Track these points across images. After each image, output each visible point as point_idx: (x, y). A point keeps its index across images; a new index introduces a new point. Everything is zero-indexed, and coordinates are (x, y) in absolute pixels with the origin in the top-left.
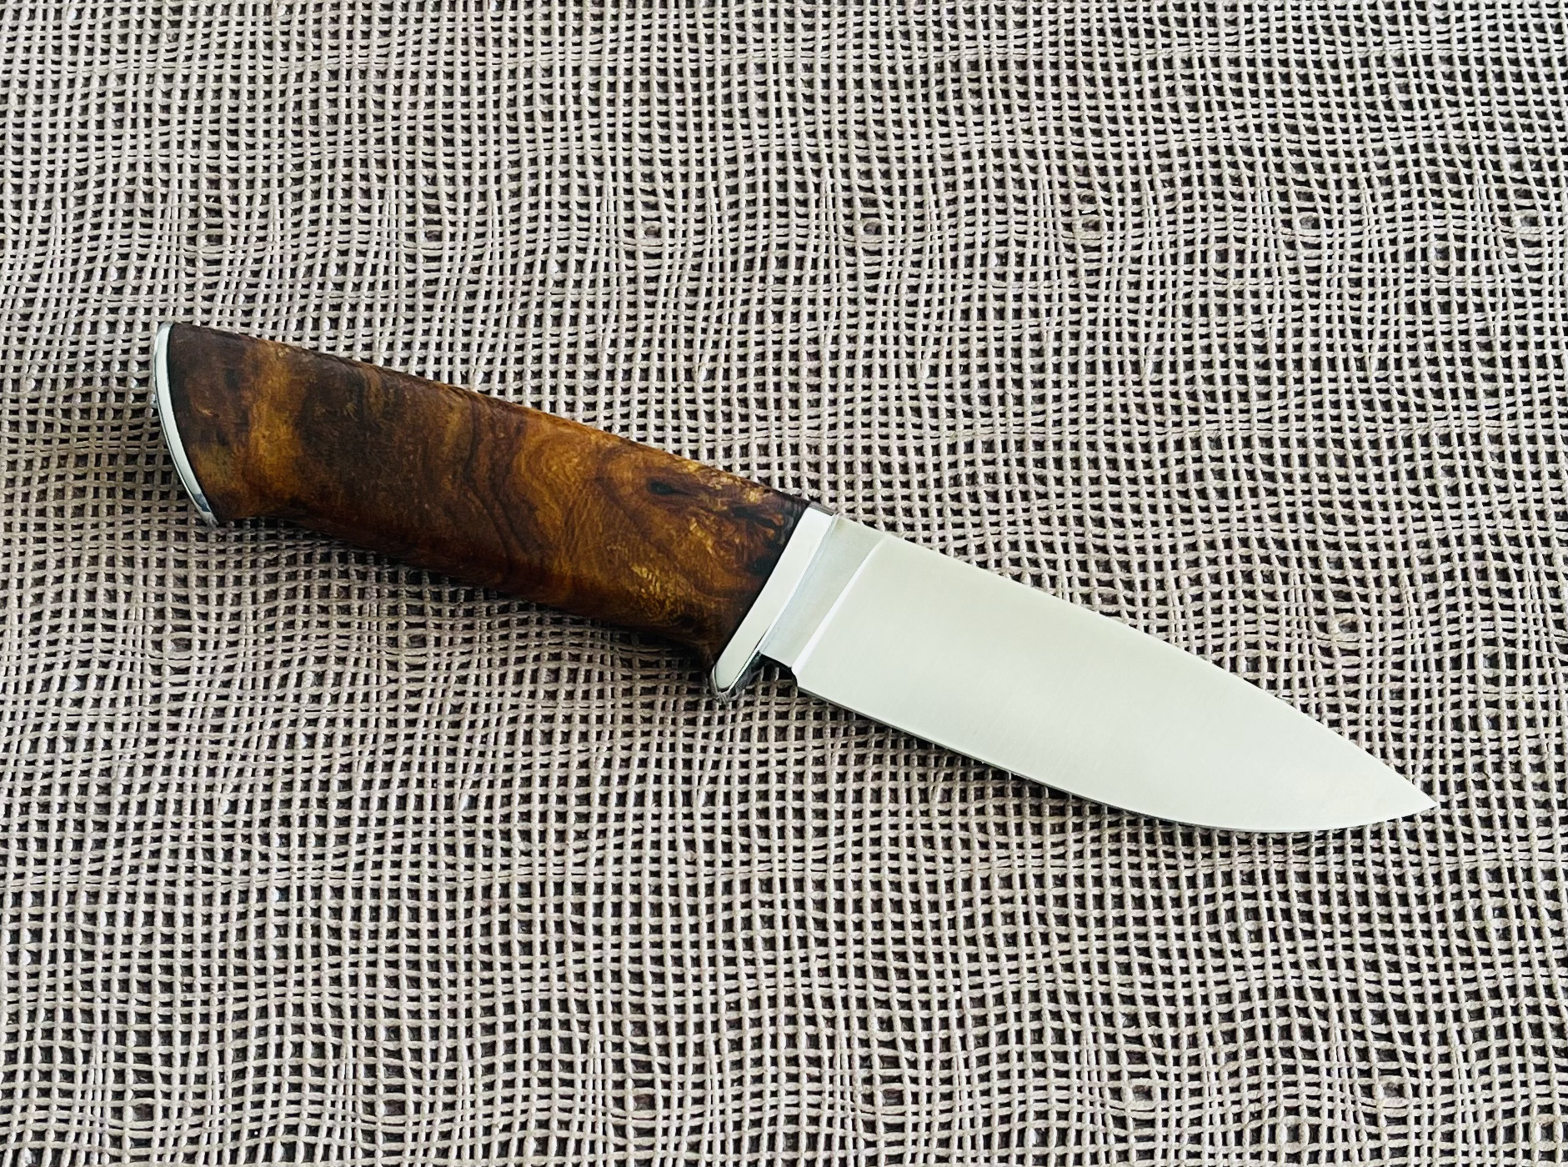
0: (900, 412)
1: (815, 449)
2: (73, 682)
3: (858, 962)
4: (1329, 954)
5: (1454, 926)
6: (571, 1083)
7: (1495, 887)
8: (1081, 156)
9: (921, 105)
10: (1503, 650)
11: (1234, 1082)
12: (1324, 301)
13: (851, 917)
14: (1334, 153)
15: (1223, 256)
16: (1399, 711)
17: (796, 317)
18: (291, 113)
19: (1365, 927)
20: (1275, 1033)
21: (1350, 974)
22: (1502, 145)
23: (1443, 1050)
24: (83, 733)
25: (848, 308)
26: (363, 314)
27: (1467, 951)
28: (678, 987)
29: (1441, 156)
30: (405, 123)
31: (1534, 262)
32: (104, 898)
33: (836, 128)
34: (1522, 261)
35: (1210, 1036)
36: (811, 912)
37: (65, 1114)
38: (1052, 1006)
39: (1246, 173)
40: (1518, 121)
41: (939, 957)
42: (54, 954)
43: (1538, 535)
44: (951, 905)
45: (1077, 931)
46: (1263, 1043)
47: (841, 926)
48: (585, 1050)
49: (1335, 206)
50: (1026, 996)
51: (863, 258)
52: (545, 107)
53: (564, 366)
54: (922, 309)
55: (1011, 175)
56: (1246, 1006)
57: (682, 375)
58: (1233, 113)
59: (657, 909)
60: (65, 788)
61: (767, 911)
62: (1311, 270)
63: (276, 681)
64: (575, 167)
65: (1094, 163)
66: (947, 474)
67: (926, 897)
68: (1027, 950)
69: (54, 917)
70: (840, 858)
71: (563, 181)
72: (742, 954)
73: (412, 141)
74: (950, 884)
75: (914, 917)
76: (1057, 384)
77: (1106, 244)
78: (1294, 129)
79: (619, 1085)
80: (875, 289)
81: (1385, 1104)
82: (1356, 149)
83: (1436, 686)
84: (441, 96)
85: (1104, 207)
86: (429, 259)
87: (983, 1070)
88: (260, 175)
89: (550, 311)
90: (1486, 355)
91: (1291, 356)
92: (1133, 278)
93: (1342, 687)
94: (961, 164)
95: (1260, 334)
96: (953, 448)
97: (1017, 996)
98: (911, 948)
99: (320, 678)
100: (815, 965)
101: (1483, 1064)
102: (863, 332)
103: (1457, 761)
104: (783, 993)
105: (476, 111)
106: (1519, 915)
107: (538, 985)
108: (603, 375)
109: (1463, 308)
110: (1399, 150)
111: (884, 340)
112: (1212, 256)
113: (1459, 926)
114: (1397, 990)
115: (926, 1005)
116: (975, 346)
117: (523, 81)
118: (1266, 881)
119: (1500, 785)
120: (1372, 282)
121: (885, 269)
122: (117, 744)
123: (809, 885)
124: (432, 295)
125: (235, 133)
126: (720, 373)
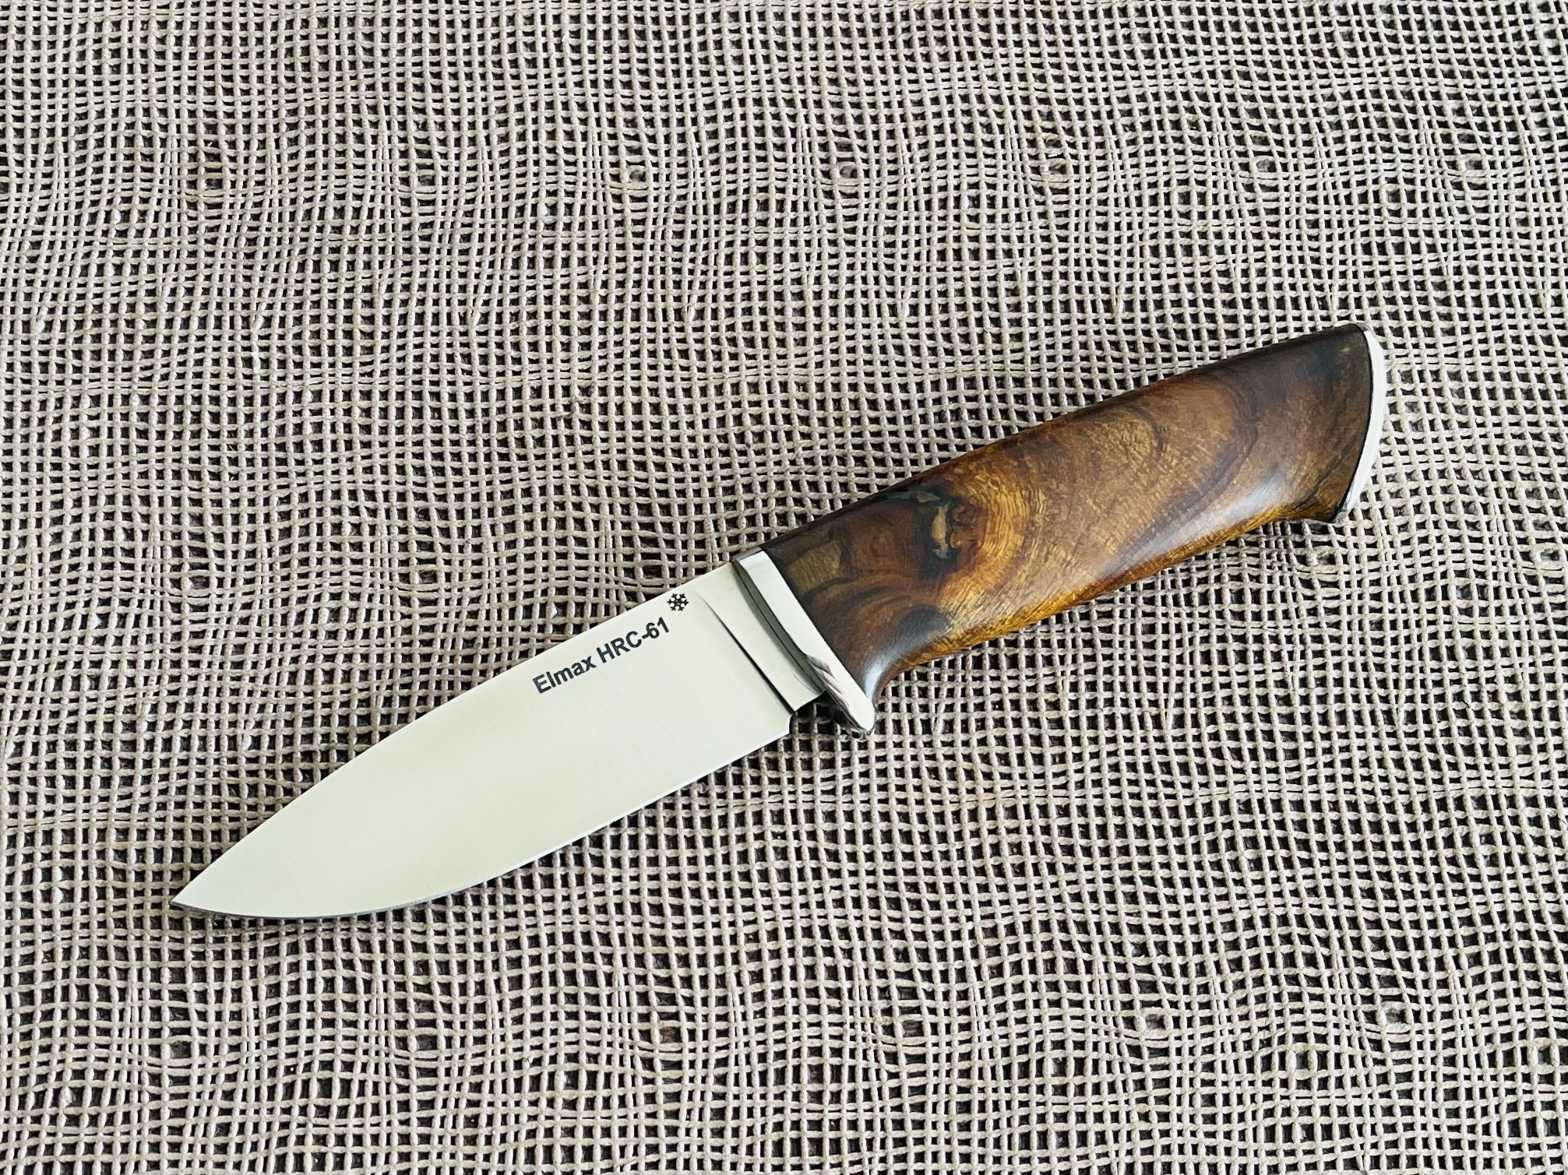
0: (883, 350)
1: (803, 386)
2: (94, 621)
3: (871, 893)
4: (1326, 882)
5: (1445, 853)
6: (597, 1016)
7: (1481, 814)
8: (1045, 101)
9: (889, 52)
10: (1475, 582)
11: (1243, 1010)
12: (1284, 243)
13: (862, 848)
14: (1285, 99)
15: (1186, 198)
16: (1380, 642)
17: (779, 258)
18: (283, 61)
19: (1359, 855)
20: (1280, 960)
21: (1348, 901)
22: (1444, 91)
23: (1440, 975)
24: (107, 671)
25: (828, 249)
26: (362, 257)
27: (1458, 878)
28: (697, 919)
29: (1387, 102)
30: (394, 70)
31: (1481, 204)
32: (134, 835)
33: (809, 74)
34: (1470, 204)
35: (1217, 964)
36: (823, 844)
37: (103, 1053)
38: (1062, 936)
39: (1203, 118)
40: (1458, 68)
41: (950, 888)
42: (86, 892)
43: (1500, 469)
44: (959, 836)
45: (1083, 860)
46: (1269, 972)
47: (853, 857)
48: (609, 983)
49: (1290, 150)
50: (1036, 926)
51: (840, 201)
52: (528, 55)
53: (559, 307)
54: (900, 250)
55: (979, 119)
56: (1250, 934)
57: (672, 315)
58: (1187, 60)
59: (673, 842)
60: (91, 726)
61: (780, 843)
62: (1269, 212)
63: (293, 618)
64: (560, 113)
65: (1057, 109)
66: (932, 409)
67: (934, 828)
68: (1036, 880)
69: (85, 855)
70: (849, 790)
71: (549, 127)
72: (758, 886)
73: (401, 87)
74: (957, 815)
75: (923, 848)
76: (1033, 322)
77: (1073, 187)
78: (1246, 76)
79: (645, 1018)
80: (853, 231)
81: (1389, 1031)
82: (1306, 94)
83: (1413, 618)
84: (428, 44)
85: (1069, 151)
86: (423, 203)
87: (999, 1000)
88: (256, 122)
89: (542, 254)
90: (1441, 295)
91: (1256, 295)
92: (1101, 220)
93: (1324, 619)
94: (930, 109)
95: (1225, 273)
96: (936, 385)
97: (1028, 927)
98: (923, 879)
99: (335, 614)
100: (830, 896)
101: (1479, 989)
102: (845, 273)
103: (1438, 691)
104: (800, 924)
105: (462, 58)
106: (1505, 842)
107: (561, 918)
108: (596, 315)
109: (1416, 249)
110: (1347, 96)
111: (864, 280)
112: (1175, 198)
113: (1449, 853)
114: (1394, 917)
115: (940, 936)
116: (953, 286)
117: (506, 29)
118: (1263, 811)
119: (1479, 714)
120: (1328, 224)
121: (863, 211)
122: (140, 681)
123: (819, 817)
124: (428, 238)
125: (229, 78)
126: (708, 313)
